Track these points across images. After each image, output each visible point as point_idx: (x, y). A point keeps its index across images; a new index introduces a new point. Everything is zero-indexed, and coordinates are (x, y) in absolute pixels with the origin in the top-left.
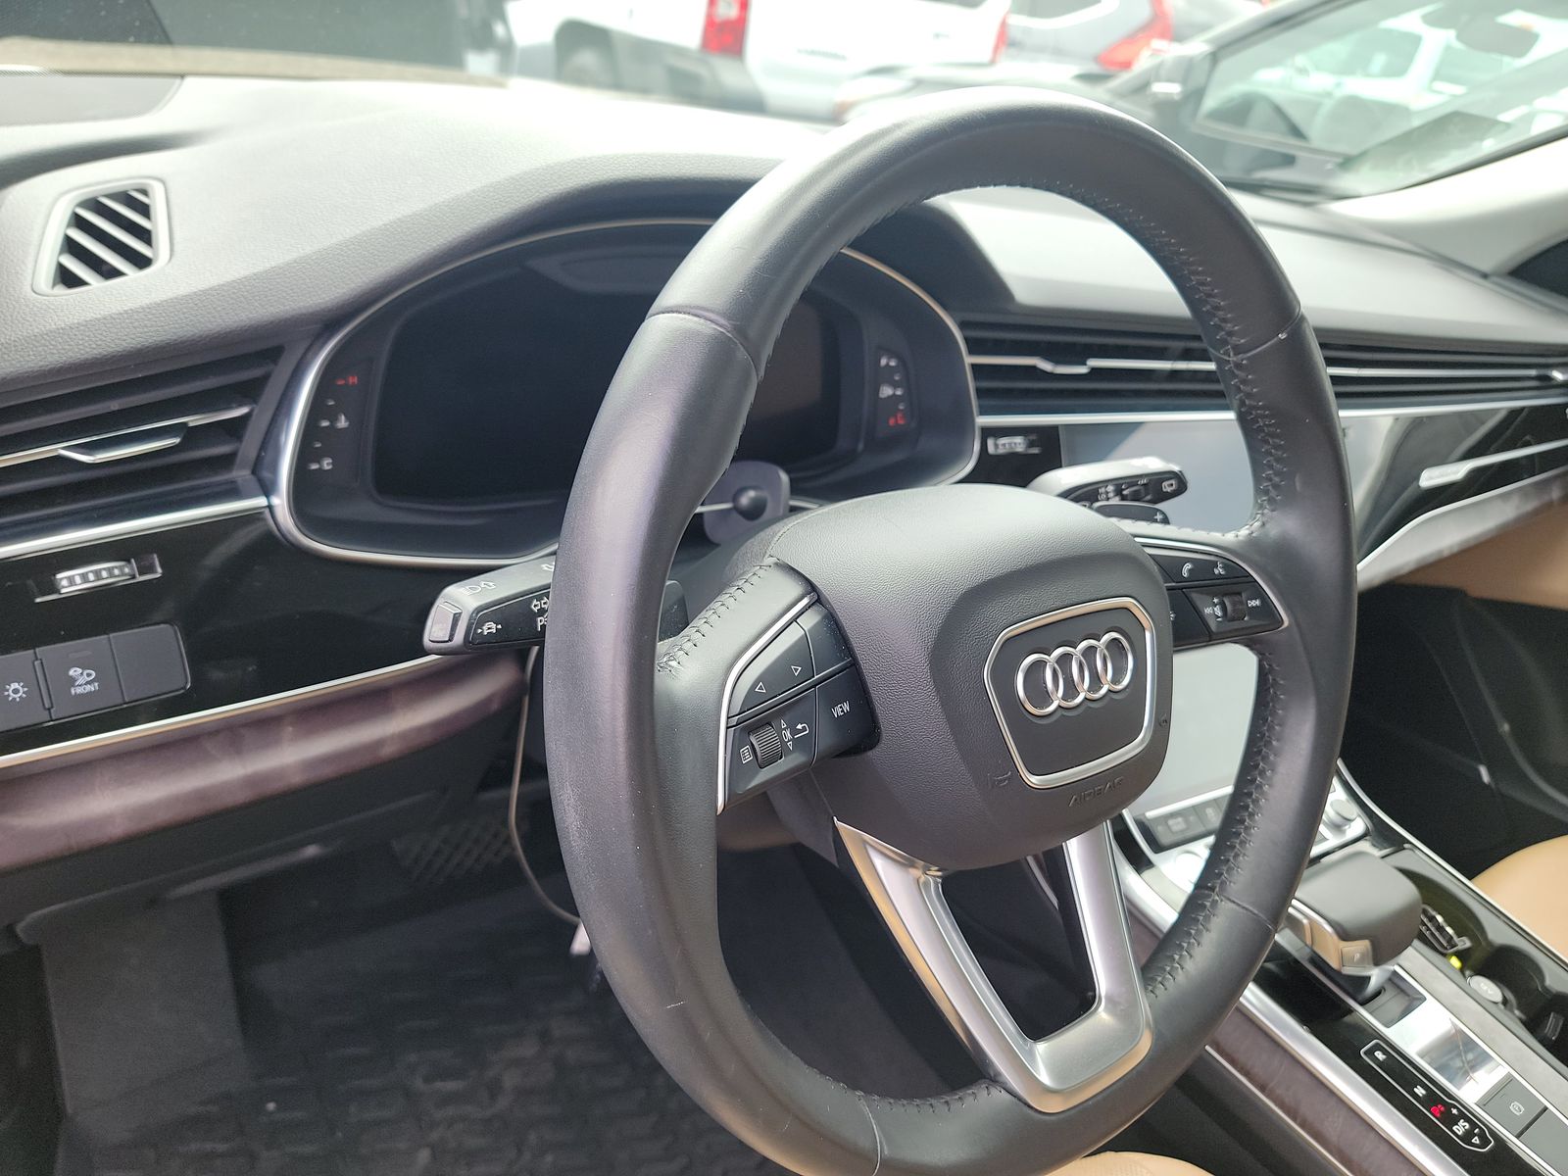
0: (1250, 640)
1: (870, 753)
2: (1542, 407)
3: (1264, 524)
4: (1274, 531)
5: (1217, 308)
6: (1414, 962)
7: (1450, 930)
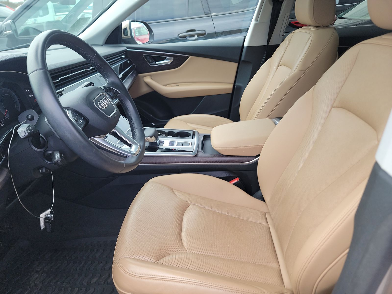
0: (117, 97)
1: (89, 123)
2: (124, 62)
3: (108, 82)
4: (110, 81)
5: (86, 53)
6: (160, 139)
7: (162, 134)
